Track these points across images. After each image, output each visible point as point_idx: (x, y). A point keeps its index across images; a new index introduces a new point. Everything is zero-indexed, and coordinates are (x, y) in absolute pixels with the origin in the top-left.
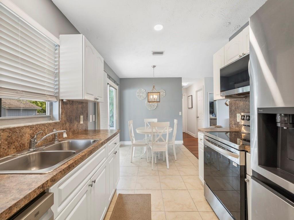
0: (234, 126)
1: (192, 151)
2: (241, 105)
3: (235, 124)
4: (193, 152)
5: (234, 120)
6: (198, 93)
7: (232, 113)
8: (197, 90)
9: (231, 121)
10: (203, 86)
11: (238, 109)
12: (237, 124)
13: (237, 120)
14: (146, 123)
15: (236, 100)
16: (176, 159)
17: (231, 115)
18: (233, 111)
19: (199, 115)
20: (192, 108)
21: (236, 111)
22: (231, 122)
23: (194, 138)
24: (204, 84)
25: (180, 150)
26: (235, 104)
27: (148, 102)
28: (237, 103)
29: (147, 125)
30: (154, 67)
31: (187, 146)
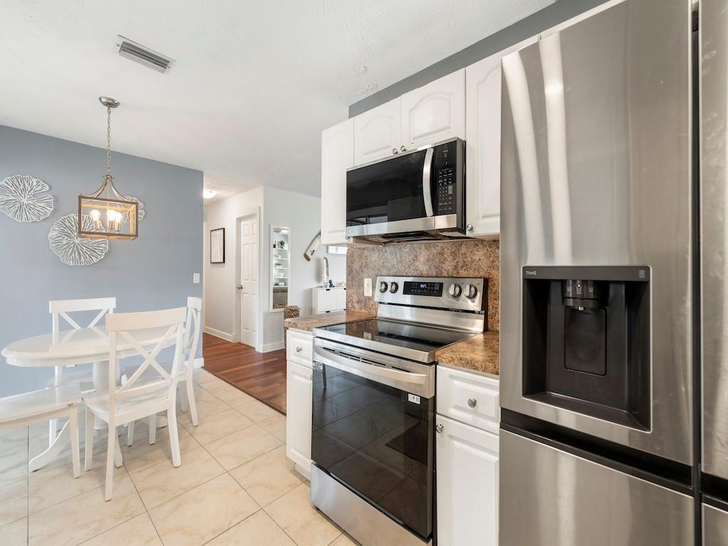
0: (356, 305)
1: (237, 382)
2: (373, 259)
3: (358, 302)
4: (239, 384)
5: (357, 293)
6: (243, 223)
7: (353, 277)
8: (241, 215)
9: (350, 296)
10: (260, 207)
11: (367, 269)
12: (365, 302)
13: (365, 291)
14: (60, 317)
15: (364, 249)
16: (195, 422)
17: (350, 282)
18: (354, 272)
19: (243, 283)
20: (224, 262)
21: (362, 271)
22: (351, 298)
23: (229, 345)
24: (261, 204)
25: (201, 387)
26: (360, 256)
27: (80, 232)
28: (365, 255)
29: (64, 326)
30: (111, 104)
31: (217, 371)
